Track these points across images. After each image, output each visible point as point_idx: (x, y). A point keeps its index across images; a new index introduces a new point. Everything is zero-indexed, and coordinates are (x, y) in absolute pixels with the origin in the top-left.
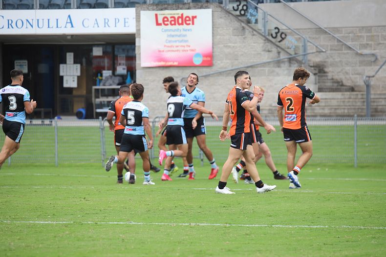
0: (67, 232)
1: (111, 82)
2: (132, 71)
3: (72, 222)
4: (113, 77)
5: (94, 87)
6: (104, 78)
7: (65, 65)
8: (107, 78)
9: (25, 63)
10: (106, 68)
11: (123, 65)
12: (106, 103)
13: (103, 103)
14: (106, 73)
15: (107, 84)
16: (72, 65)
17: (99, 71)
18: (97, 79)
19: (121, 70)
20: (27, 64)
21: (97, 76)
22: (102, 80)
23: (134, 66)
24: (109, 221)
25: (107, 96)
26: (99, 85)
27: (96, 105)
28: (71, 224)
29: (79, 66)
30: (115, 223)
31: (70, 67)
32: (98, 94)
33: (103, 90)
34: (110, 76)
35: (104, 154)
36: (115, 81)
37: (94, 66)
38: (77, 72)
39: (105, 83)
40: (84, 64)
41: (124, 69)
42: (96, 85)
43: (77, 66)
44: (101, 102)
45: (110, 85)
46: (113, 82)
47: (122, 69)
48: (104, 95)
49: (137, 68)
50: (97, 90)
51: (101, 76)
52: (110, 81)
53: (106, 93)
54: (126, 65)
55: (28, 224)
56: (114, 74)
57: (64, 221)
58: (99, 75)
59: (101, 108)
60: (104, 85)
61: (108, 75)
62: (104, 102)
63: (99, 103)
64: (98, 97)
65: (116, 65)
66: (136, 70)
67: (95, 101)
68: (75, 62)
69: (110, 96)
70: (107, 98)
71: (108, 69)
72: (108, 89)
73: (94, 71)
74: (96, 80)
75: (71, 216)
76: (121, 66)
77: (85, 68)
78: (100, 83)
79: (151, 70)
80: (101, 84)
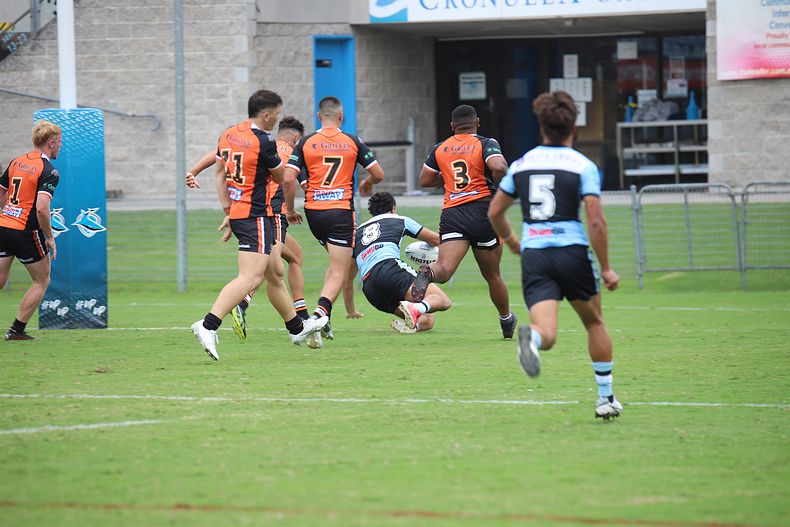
0: (567, 423)
1: (656, 114)
2: (698, 90)
3: (576, 402)
4: (660, 103)
5: (621, 125)
6: (640, 105)
7: (559, 81)
8: (647, 106)
9: (481, 78)
10: (645, 85)
11: (681, 77)
12: (644, 157)
13: (638, 156)
14: (645, 95)
15: (645, 118)
16: (574, 81)
17: (630, 92)
18: (626, 107)
19: (676, 87)
20: (483, 80)
21: (626, 102)
22: (636, 109)
23: (703, 79)
24: (652, 401)
25: (647, 142)
26: (631, 121)
27: (624, 161)
28: (573, 406)
29: (588, 81)
30: (665, 403)
31: (571, 84)
32: (629, 138)
33: (638, 130)
34: (653, 100)
35: (642, 261)
36: (663, 111)
37: (620, 80)
38: (585, 95)
39: (643, 115)
40: (600, 78)
41: (682, 85)
42: (623, 120)
43: (585, 82)
44: (635, 155)
45: (654, 119)
46: (660, 113)
47: (677, 85)
48: (640, 141)
49: (709, 83)
50: (626, 131)
51: (635, 100)
52: (653, 112)
53: (645, 135)
54: (686, 78)
55: (489, 406)
56: (660, 96)
57: (561, 400)
58: (630, 98)
59: (635, 167)
60: (641, 120)
61: (649, 99)
62: (640, 154)
63: (630, 157)
64: (629, 146)
65: (665, 79)
66: (706, 88)
67: (622, 153)
68: (581, 74)
69: (654, 142)
70: (648, 146)
71: (650, 87)
72: (649, 128)
73: (620, 90)
74: (624, 110)
75: (575, 390)
76: (676, 80)
77: (601, 85)
78: (632, 115)
79: (739, 86)
80: (635, 117)
